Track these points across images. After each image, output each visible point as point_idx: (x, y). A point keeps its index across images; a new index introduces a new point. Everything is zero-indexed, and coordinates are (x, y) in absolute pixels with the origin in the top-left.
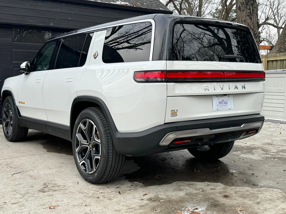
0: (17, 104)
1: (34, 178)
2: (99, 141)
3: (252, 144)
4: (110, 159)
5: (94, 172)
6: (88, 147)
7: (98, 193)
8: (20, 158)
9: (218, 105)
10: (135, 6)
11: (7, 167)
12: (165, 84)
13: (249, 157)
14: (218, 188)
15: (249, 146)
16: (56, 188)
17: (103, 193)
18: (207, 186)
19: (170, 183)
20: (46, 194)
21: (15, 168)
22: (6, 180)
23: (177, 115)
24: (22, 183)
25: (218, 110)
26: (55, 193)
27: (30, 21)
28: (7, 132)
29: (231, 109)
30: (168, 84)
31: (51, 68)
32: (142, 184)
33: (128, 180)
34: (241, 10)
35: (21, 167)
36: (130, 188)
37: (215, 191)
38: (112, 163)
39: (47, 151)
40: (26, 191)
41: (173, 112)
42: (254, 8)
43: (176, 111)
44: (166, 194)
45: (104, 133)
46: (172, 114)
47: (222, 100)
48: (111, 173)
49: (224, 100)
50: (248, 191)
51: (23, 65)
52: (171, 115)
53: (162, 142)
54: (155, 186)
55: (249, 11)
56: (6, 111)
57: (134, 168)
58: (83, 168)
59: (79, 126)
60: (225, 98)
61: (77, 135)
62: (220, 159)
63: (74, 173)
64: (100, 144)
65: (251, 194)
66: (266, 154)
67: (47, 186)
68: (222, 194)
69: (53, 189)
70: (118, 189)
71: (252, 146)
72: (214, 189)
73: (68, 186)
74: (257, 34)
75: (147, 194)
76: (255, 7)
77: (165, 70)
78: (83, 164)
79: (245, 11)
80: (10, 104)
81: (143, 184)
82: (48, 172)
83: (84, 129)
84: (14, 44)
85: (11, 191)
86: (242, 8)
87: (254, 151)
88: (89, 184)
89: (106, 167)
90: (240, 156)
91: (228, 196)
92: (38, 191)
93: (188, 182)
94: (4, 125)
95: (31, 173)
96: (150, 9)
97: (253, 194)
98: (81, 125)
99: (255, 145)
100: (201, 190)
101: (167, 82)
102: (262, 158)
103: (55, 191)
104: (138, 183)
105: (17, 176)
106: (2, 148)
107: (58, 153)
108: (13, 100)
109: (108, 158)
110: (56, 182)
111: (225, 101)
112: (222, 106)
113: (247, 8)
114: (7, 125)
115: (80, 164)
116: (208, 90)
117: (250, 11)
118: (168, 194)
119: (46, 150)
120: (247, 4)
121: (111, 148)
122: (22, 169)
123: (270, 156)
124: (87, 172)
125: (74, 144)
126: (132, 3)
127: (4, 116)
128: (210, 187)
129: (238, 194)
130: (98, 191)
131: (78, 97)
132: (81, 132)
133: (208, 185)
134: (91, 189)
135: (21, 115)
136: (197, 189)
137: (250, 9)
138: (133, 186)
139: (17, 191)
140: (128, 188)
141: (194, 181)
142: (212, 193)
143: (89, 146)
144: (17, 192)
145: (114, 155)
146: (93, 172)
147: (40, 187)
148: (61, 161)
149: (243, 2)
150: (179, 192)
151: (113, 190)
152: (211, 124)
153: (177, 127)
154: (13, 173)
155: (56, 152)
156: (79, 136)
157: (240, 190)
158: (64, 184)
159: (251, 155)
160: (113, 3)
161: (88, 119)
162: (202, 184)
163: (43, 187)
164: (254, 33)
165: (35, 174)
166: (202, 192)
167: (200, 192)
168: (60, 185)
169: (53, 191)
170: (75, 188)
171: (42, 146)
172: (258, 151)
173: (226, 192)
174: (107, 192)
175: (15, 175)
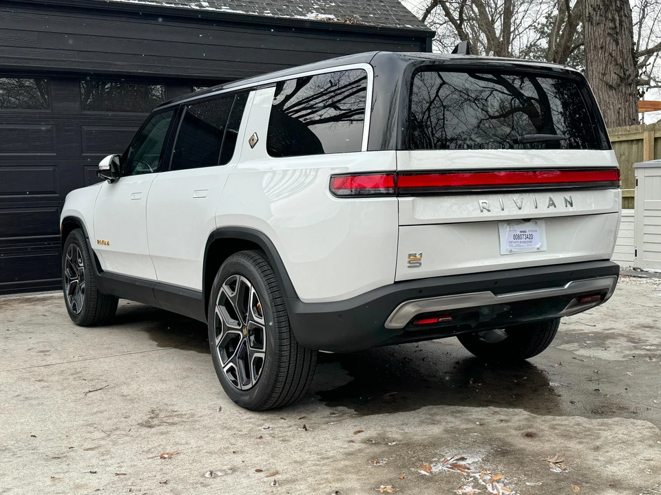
0: (94, 245)
1: (131, 400)
2: (262, 321)
3: (608, 328)
4: (285, 359)
5: (253, 387)
6: (239, 335)
7: (260, 428)
8: (102, 359)
9: (512, 242)
10: (348, 22)
11: (75, 379)
12: (395, 199)
13: (596, 355)
14: (516, 418)
15: (601, 331)
16: (176, 419)
17: (270, 429)
18: (493, 414)
19: (415, 409)
20: (153, 430)
21: (92, 380)
22: (72, 404)
23: (420, 264)
24: (106, 410)
25: (511, 253)
26: (173, 428)
27: (118, 63)
28: (74, 305)
29: (542, 249)
30: (400, 199)
31: (163, 168)
32: (353, 410)
33: (325, 403)
34: (594, 22)
35: (103, 378)
36: (327, 419)
37: (509, 424)
38: (289, 366)
39: (158, 346)
40: (114, 425)
41: (412, 257)
42: (623, 18)
43: (418, 256)
44: (403, 430)
45: (271, 304)
46: (409, 262)
47: (521, 232)
48: (287, 387)
49: (525, 232)
50: (579, 424)
51: (105, 163)
52: (409, 265)
53: (391, 321)
54: (381, 415)
55: (611, 25)
56: (71, 261)
57: (339, 378)
58: (230, 377)
59: (222, 289)
60: (527, 228)
61: (217, 310)
62: (528, 360)
63: (214, 390)
64: (264, 328)
65: (586, 431)
66: (636, 348)
67: (158, 415)
68: (522, 431)
69: (168, 421)
70: (302, 420)
71: (607, 332)
72: (506, 421)
73: (200, 414)
74: (631, 78)
75: (362, 431)
76: (625, 16)
77: (395, 172)
78: (231, 370)
79: (602, 25)
80: (79, 245)
81: (355, 411)
82: (158, 388)
83: (231, 296)
84: (85, 115)
85: (83, 425)
86: (596, 18)
87: (608, 342)
88: (243, 411)
89: (277, 376)
90: (575, 352)
91: (535, 434)
92: (139, 424)
93: (453, 407)
94: (67, 292)
95: (125, 390)
96: (382, 28)
97: (589, 430)
98: (225, 289)
99: (614, 329)
100: (478, 423)
101: (398, 195)
102: (625, 356)
103: (173, 424)
104: (346, 408)
105: (95, 396)
106: (64, 341)
107: (182, 349)
108: (85, 238)
109: (281, 356)
110: (176, 408)
111: (527, 233)
112: (521, 244)
113: (606, 18)
114: (72, 292)
115: (225, 370)
116: (489, 211)
117: (615, 24)
118: (406, 431)
119: (156, 343)
120: (607, 9)
121: (286, 335)
122: (106, 381)
123: (643, 352)
124: (239, 387)
125: (212, 328)
126: (342, 16)
127: (67, 272)
128: (498, 416)
129: (556, 431)
130: (261, 425)
131: (217, 229)
132: (225, 302)
133: (495, 413)
134: (248, 420)
135: (103, 268)
136: (469, 421)
137: (613, 20)
138: (334, 415)
139: (95, 426)
140: (323, 419)
141: (465, 406)
142: (502, 430)
143: (242, 332)
144: (96, 428)
145: (292, 350)
146: (250, 386)
147: (139, 417)
148: (186, 366)
149: (597, 5)
150: (431, 427)
151: (292, 422)
152: (496, 283)
153: (420, 290)
154: (87, 390)
155: (176, 347)
156: (221, 311)
157: (563, 423)
158: (192, 411)
159: (600, 351)
160: (298, 17)
161: (238, 276)
162: (482, 411)
163: (149, 416)
164: (625, 74)
165: (133, 392)
166: (480, 427)
167: (476, 426)
168: (184, 413)
169: (169, 425)
170: (214, 418)
171: (147, 334)
172: (618, 342)
173: (530, 427)
174: (280, 427)
175: (91, 394)
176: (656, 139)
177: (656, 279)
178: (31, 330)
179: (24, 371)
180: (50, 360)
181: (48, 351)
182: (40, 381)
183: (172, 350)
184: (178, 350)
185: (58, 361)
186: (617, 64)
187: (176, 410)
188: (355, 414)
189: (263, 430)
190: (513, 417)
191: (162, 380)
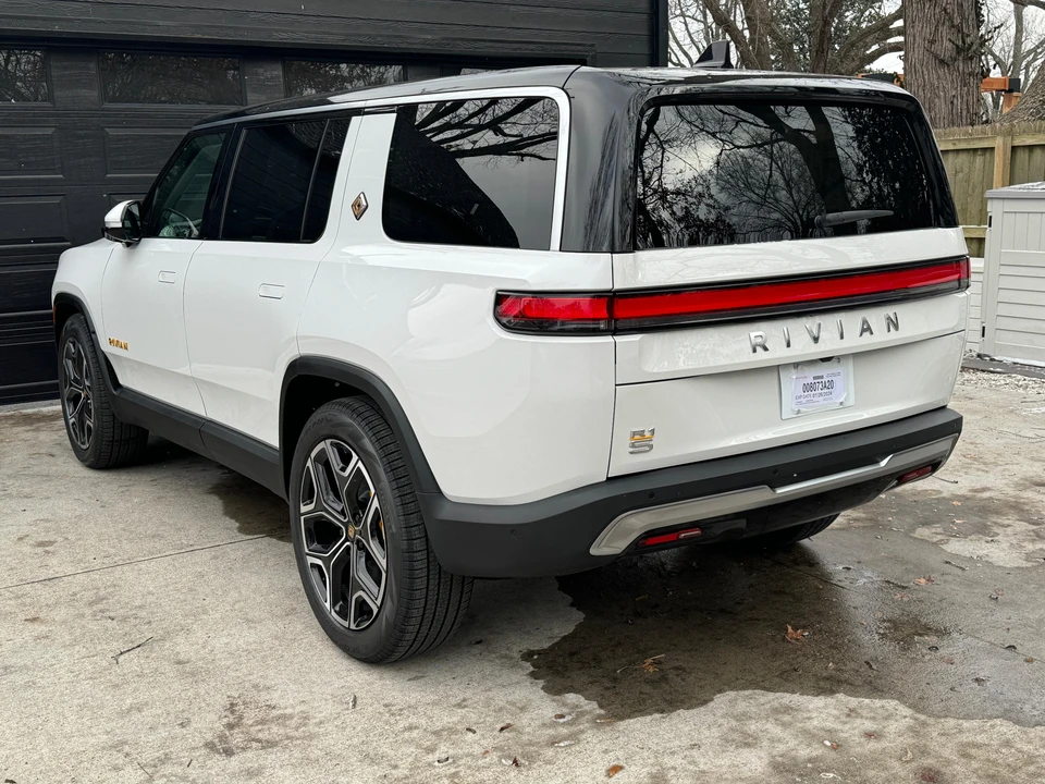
1: (193, 674)
3: (978, 486)
8: (143, 566)
11: (94, 615)
13: (981, 553)
14: (892, 726)
15: (969, 495)
16: (276, 730)
17: (450, 760)
18: (848, 715)
19: (705, 702)
20: (234, 763)
21: (124, 619)
22: (86, 686)
24: (147, 704)
26: (271, 758)
27: (161, 22)
32: (595, 705)
33: (542, 683)
35: (144, 614)
36: (551, 732)
37: (884, 744)
39: (242, 530)
40: (161, 746)
50: (1007, 744)
54: (648, 718)
65: (1025, 763)
67: (241, 717)
68: (914, 764)
69: (260, 735)
70: (506, 734)
71: (979, 495)
72: (878, 736)
73: (320, 716)
74: (974, 47)
75: (621, 768)
81: (601, 707)
82: (241, 642)
84: (108, 110)
85: (104, 748)
87: (990, 521)
90: (944, 547)
92: (206, 745)
93: (771, 696)
95: (183, 647)
97: (1031, 759)
99: (989, 489)
100: (828, 743)
102: (1028, 557)
103: (269, 745)
104: (582, 699)
105: (132, 662)
106: (80, 517)
110: (274, 698)
118: (702, 766)
119: (237, 524)
122: (150, 622)
128: (858, 721)
129: (975, 765)
133: (852, 713)
134: (406, 735)
136: (810, 736)
138: (562, 721)
139: (127, 749)
140: (545, 730)
141: (793, 692)
142: (875, 760)
144: (127, 755)
147: (209, 723)
150: (745, 753)
151: (488, 740)
154: (118, 646)
155: (270, 534)
157: (979, 739)
158: (304, 708)
159: (984, 545)
162: (826, 706)
163: (225, 720)
164: (964, 42)
165: (197, 652)
166: (833, 754)
167: (826, 751)
168: (289, 711)
169: (263, 748)
170: (344, 729)
171: (221, 502)
172: (1006, 522)
173: (924, 752)
174: (468, 755)
175: (121, 659)
176: (1014, 149)
177: (1019, 377)
178: (27, 490)
179: (7, 594)
180: (57, 565)
181: (51, 543)
182: (34, 620)
183: (265, 542)
184: (274, 540)
185: (70, 570)
186: (953, 26)
187: (273, 703)
188: (600, 717)
189: (436, 764)
190: (885, 724)
191: (248, 621)
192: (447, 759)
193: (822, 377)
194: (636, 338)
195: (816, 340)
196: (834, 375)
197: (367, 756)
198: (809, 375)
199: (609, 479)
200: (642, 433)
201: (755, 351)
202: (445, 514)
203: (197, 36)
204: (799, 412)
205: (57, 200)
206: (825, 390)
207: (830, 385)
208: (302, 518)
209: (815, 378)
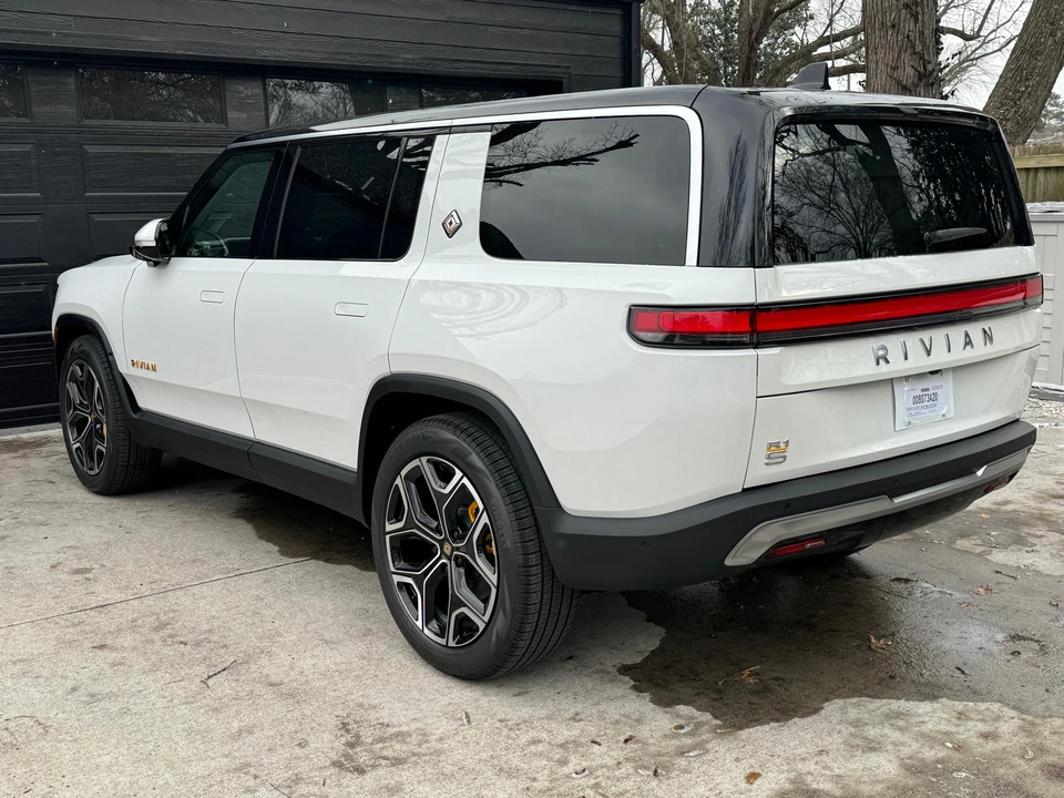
3: (999, 499)
8: (195, 590)
11: (164, 640)
13: (1026, 562)
14: (1004, 727)
16: (397, 749)
17: (587, 772)
18: (959, 718)
19: (816, 710)
20: (369, 780)
21: (197, 644)
22: (185, 711)
24: (254, 726)
26: (403, 775)
32: (709, 715)
33: (648, 696)
35: (216, 638)
36: (678, 743)
37: (1002, 744)
39: (284, 553)
40: (288, 768)
44: (828, 768)
54: (767, 727)
67: (358, 736)
68: (1038, 762)
69: (385, 753)
71: (1003, 508)
72: (993, 737)
73: (437, 733)
75: (759, 775)
81: (716, 718)
82: (328, 662)
84: (88, 126)
85: (228, 771)
87: (1024, 532)
90: (988, 557)
92: (334, 764)
93: (878, 703)
95: (273, 669)
100: (950, 745)
103: (397, 762)
104: (694, 711)
105: (223, 686)
106: (108, 543)
107: (327, 560)
110: (385, 716)
118: (837, 771)
119: (277, 548)
122: (225, 646)
128: (970, 723)
133: (961, 715)
134: (533, 748)
136: (929, 739)
138: (682, 731)
139: (253, 771)
141: (898, 698)
142: (999, 759)
144: (256, 777)
147: (326, 743)
148: (355, 604)
150: (874, 757)
155: (315, 556)
158: (418, 725)
159: (1026, 555)
162: (934, 710)
163: (343, 740)
164: (925, 69)
165: (287, 674)
166: (957, 756)
167: (950, 752)
168: (405, 728)
169: (393, 765)
170: (467, 744)
171: (250, 526)
172: (1039, 533)
173: (1042, 750)
174: (602, 767)
175: (210, 682)
178: (39, 518)
179: (62, 622)
180: (103, 591)
181: (88, 570)
182: (102, 647)
183: (313, 565)
184: (321, 563)
185: (119, 596)
186: (915, 53)
187: (386, 721)
188: (718, 727)
189: (574, 775)
190: (997, 725)
191: (326, 642)
192: (584, 771)
193: (927, 390)
194: (776, 350)
195: (929, 353)
196: (938, 387)
197: (501, 770)
198: (919, 386)
199: (744, 490)
200: (777, 445)
201: (878, 364)
202: (566, 528)
203: (179, 52)
204: (909, 423)
205: (33, 219)
206: (931, 403)
207: (934, 398)
208: (388, 537)
209: (923, 390)
